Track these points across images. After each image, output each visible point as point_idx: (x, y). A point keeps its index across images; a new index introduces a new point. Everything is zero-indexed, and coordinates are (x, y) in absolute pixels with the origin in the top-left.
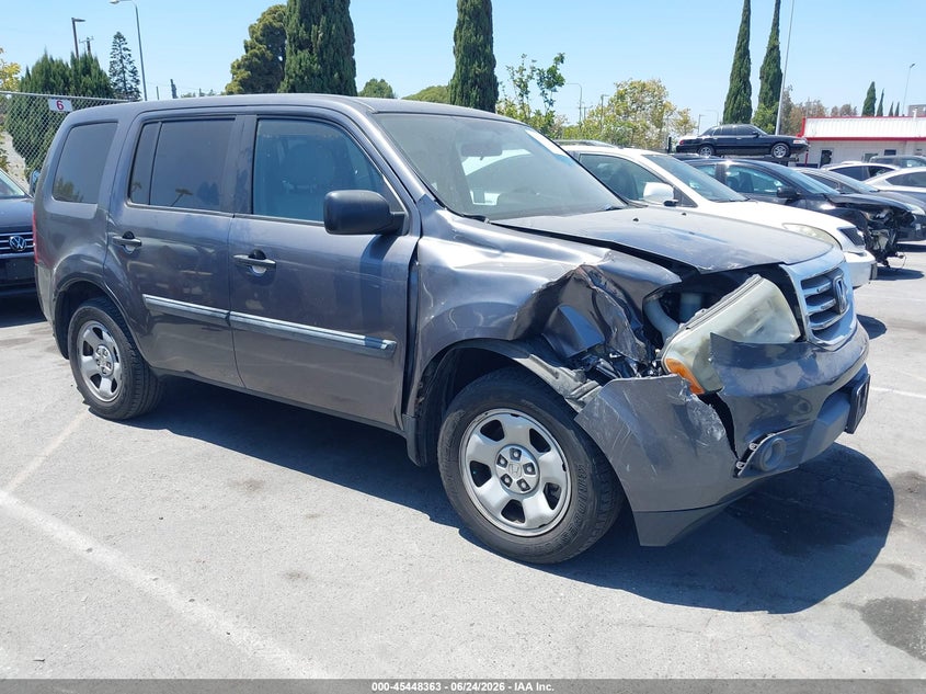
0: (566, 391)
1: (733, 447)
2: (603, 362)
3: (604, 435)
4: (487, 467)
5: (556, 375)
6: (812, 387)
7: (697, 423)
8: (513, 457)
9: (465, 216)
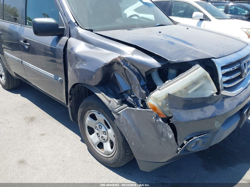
0: (113, 109)
1: (176, 141)
2: (129, 98)
3: (124, 130)
4: (93, 129)
5: (110, 102)
6: (219, 116)
7: (161, 130)
8: (99, 128)
9: (86, 29)
